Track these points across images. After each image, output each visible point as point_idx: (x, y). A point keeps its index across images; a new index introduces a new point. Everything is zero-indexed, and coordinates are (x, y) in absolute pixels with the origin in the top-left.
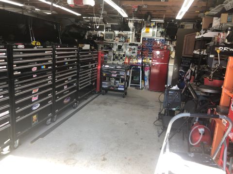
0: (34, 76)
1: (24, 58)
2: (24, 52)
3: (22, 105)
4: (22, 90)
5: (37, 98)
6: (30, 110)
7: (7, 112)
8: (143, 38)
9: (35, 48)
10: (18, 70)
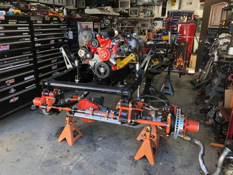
0: (52, 48)
1: (43, 32)
2: (42, 27)
3: (44, 71)
4: (43, 58)
5: (55, 67)
6: (50, 75)
7: (33, 76)
8: (168, 12)
9: (52, 24)
10: (39, 42)
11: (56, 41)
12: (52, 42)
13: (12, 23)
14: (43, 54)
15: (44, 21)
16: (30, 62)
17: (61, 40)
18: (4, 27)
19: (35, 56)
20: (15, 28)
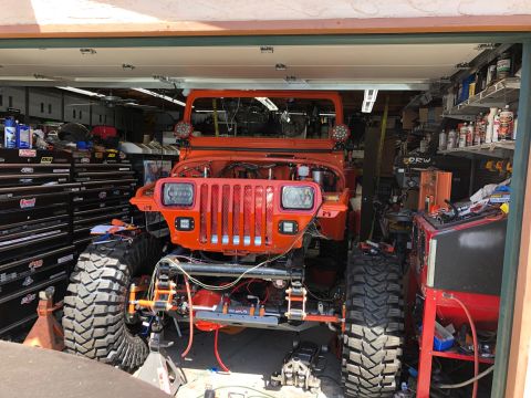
11: (109, 193)
12: (103, 195)
13: (46, 162)
14: (84, 216)
15: (93, 160)
16: (62, 229)
17: (117, 193)
18: (34, 168)
19: (70, 219)
20: (50, 169)
